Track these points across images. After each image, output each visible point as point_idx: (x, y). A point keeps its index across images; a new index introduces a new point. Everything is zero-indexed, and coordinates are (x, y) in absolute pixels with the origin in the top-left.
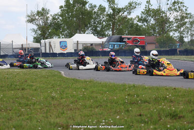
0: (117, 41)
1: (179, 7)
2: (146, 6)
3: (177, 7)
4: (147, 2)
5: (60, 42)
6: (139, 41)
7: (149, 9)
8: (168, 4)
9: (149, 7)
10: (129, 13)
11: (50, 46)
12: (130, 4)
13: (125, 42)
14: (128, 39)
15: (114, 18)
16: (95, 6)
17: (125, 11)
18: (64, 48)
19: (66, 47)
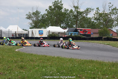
0: (74, 32)
1: (116, 12)
2: (96, 11)
3: (115, 12)
4: (97, 9)
5: (39, 31)
6: (87, 32)
7: (98, 13)
8: (110, 10)
9: (98, 11)
10: (87, 15)
11: (32, 33)
12: (87, 9)
13: (78, 32)
14: (81, 30)
15: (77, 18)
16: (68, 10)
17: (84, 14)
18: (41, 35)
19: (42, 34)
